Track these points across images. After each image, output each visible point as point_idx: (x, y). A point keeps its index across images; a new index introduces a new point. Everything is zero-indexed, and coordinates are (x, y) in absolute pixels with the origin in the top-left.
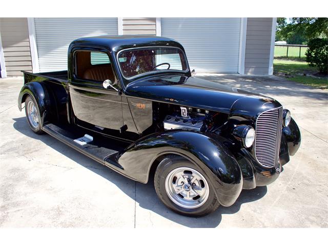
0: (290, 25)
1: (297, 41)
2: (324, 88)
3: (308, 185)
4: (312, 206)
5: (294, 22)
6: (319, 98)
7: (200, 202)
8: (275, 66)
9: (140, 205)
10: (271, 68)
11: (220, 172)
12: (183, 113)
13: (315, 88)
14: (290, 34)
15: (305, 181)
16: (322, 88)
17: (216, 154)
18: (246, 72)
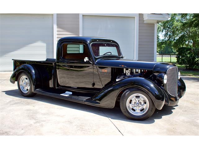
0: (163, 40)
1: (167, 53)
2: (191, 75)
4: (196, 115)
5: (165, 38)
6: (189, 80)
7: (144, 112)
9: (111, 118)
11: (155, 93)
12: (127, 73)
13: (185, 75)
14: (163, 46)
16: (189, 76)
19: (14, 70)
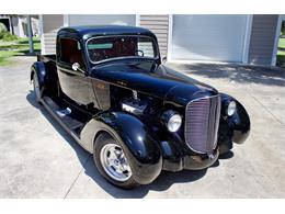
3: (249, 174)
7: (127, 176)
8: (278, 57)
10: (275, 59)
15: (249, 170)
18: (249, 62)
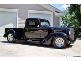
5: (63, 24)
17: (65, 35)
19: (5, 32)
